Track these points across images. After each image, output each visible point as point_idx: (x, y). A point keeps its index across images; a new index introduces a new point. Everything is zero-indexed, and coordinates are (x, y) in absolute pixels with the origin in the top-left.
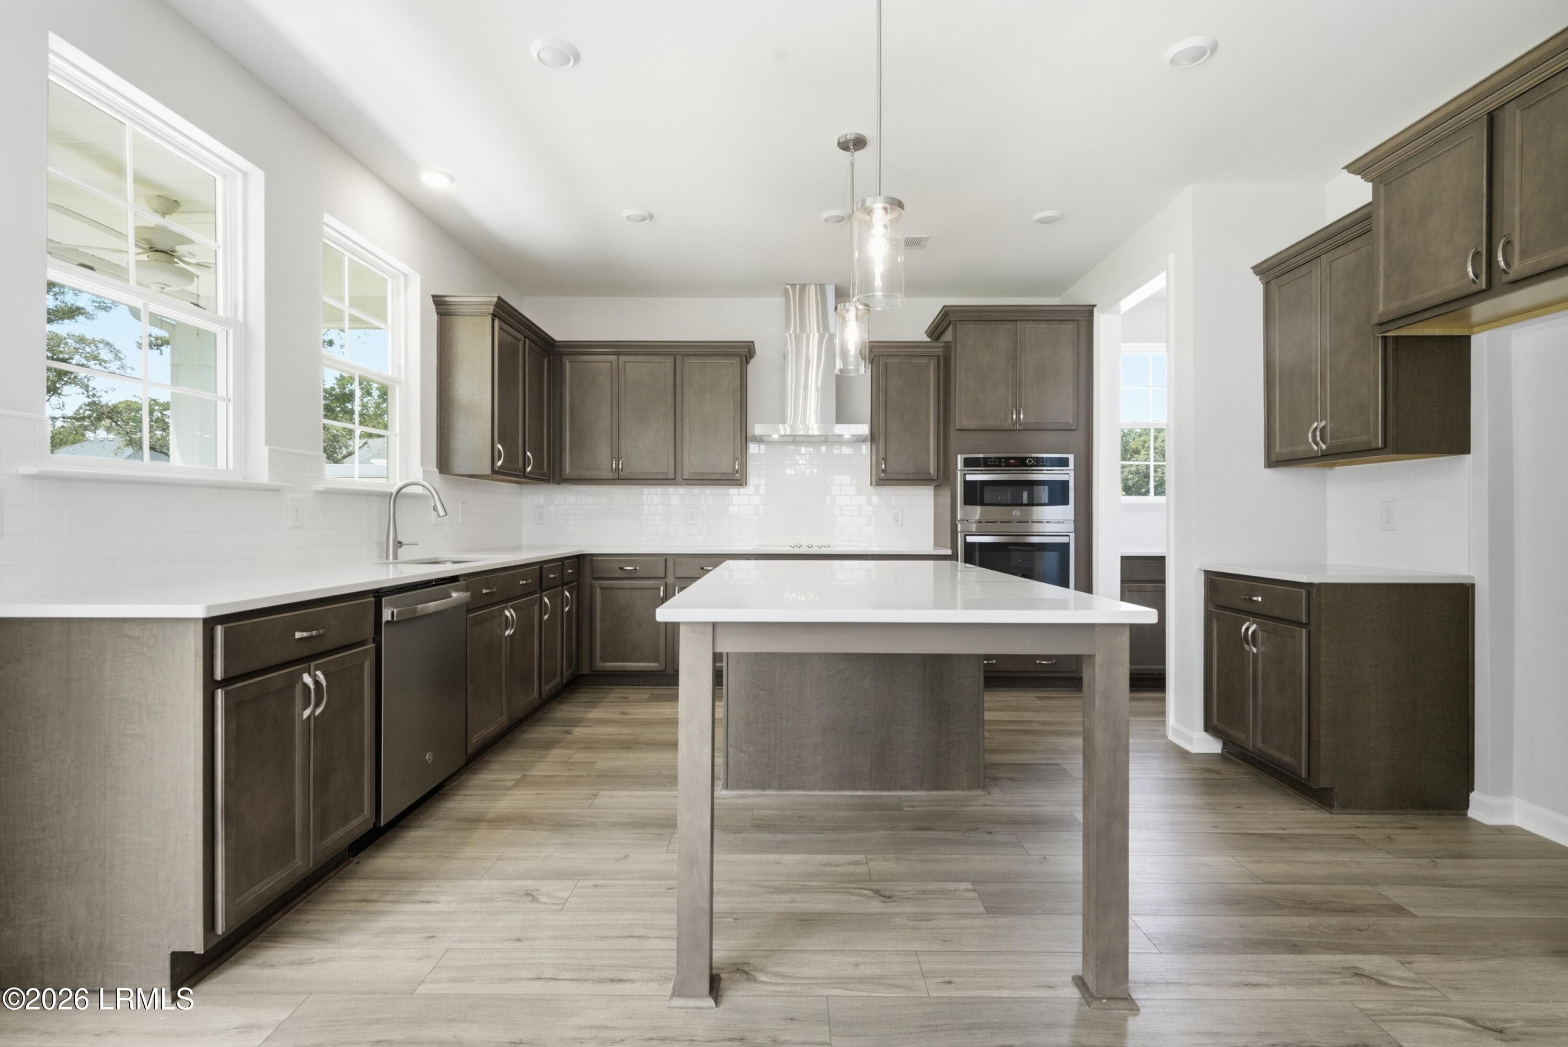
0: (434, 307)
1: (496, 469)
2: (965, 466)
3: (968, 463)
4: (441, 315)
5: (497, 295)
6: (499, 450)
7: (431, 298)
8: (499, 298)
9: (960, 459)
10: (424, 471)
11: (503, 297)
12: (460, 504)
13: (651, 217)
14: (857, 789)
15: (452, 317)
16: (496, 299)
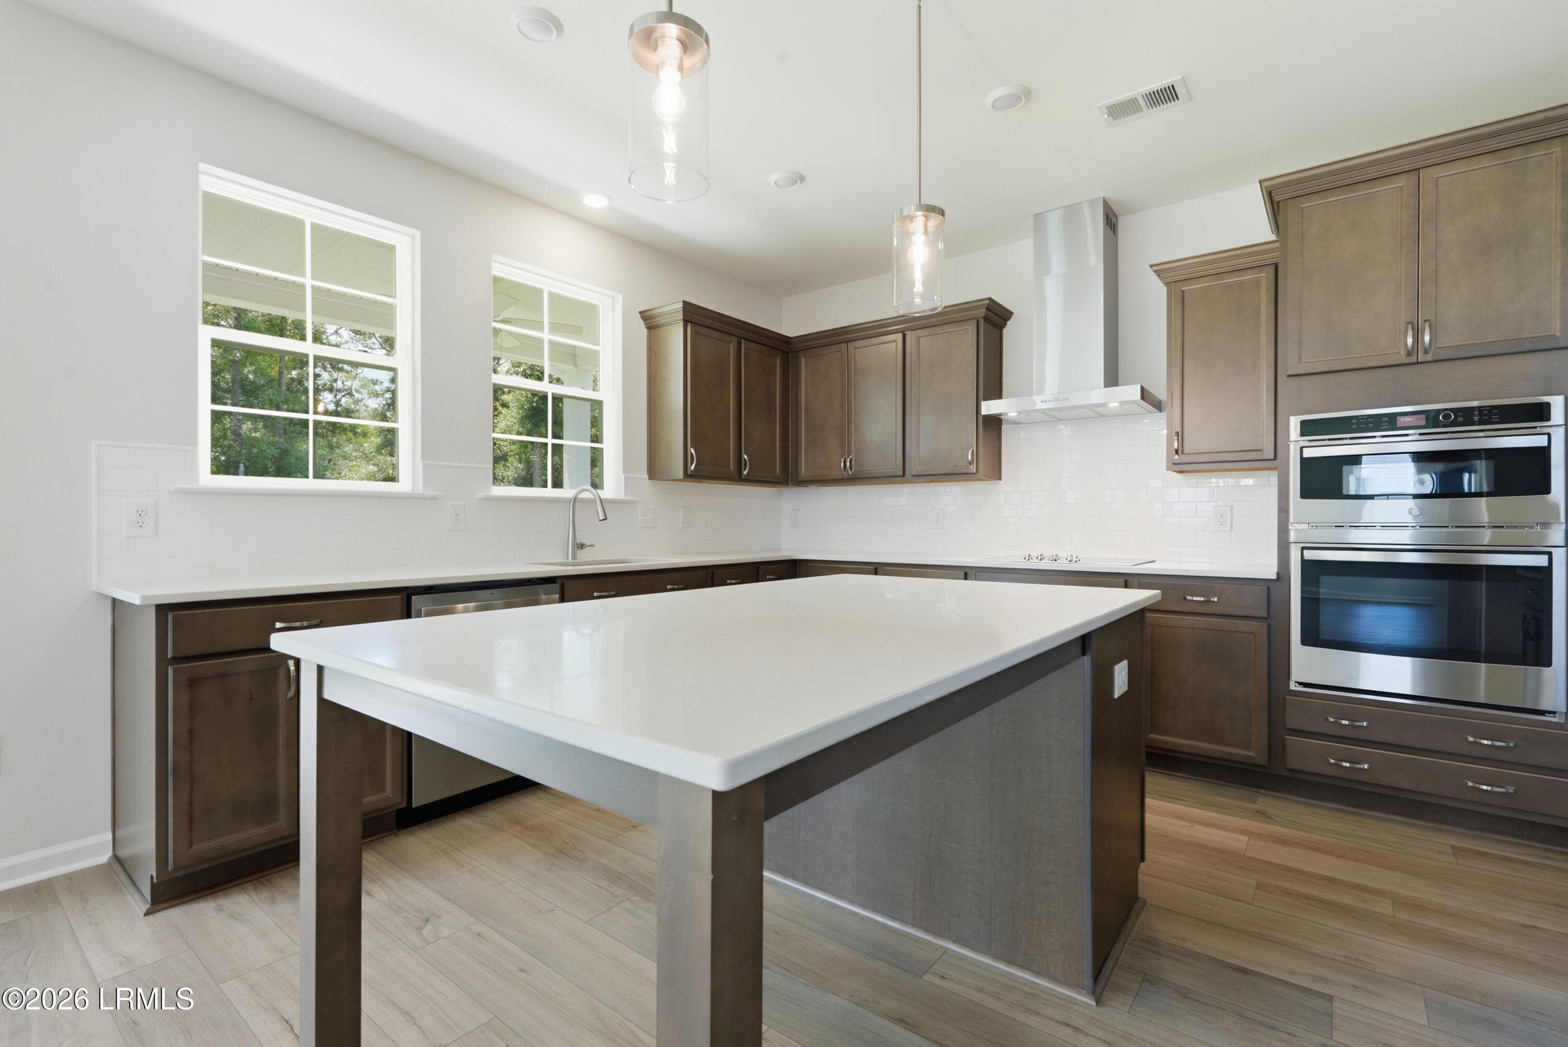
0: (643, 323)
1: (689, 473)
2: (1303, 434)
3: (1308, 428)
4: (650, 330)
5: (682, 300)
6: (692, 454)
7: (639, 315)
8: (684, 302)
9: (1294, 423)
10: (626, 478)
11: (686, 300)
12: (681, 508)
13: (802, 178)
14: (894, 918)
15: (663, 328)
16: (681, 305)
